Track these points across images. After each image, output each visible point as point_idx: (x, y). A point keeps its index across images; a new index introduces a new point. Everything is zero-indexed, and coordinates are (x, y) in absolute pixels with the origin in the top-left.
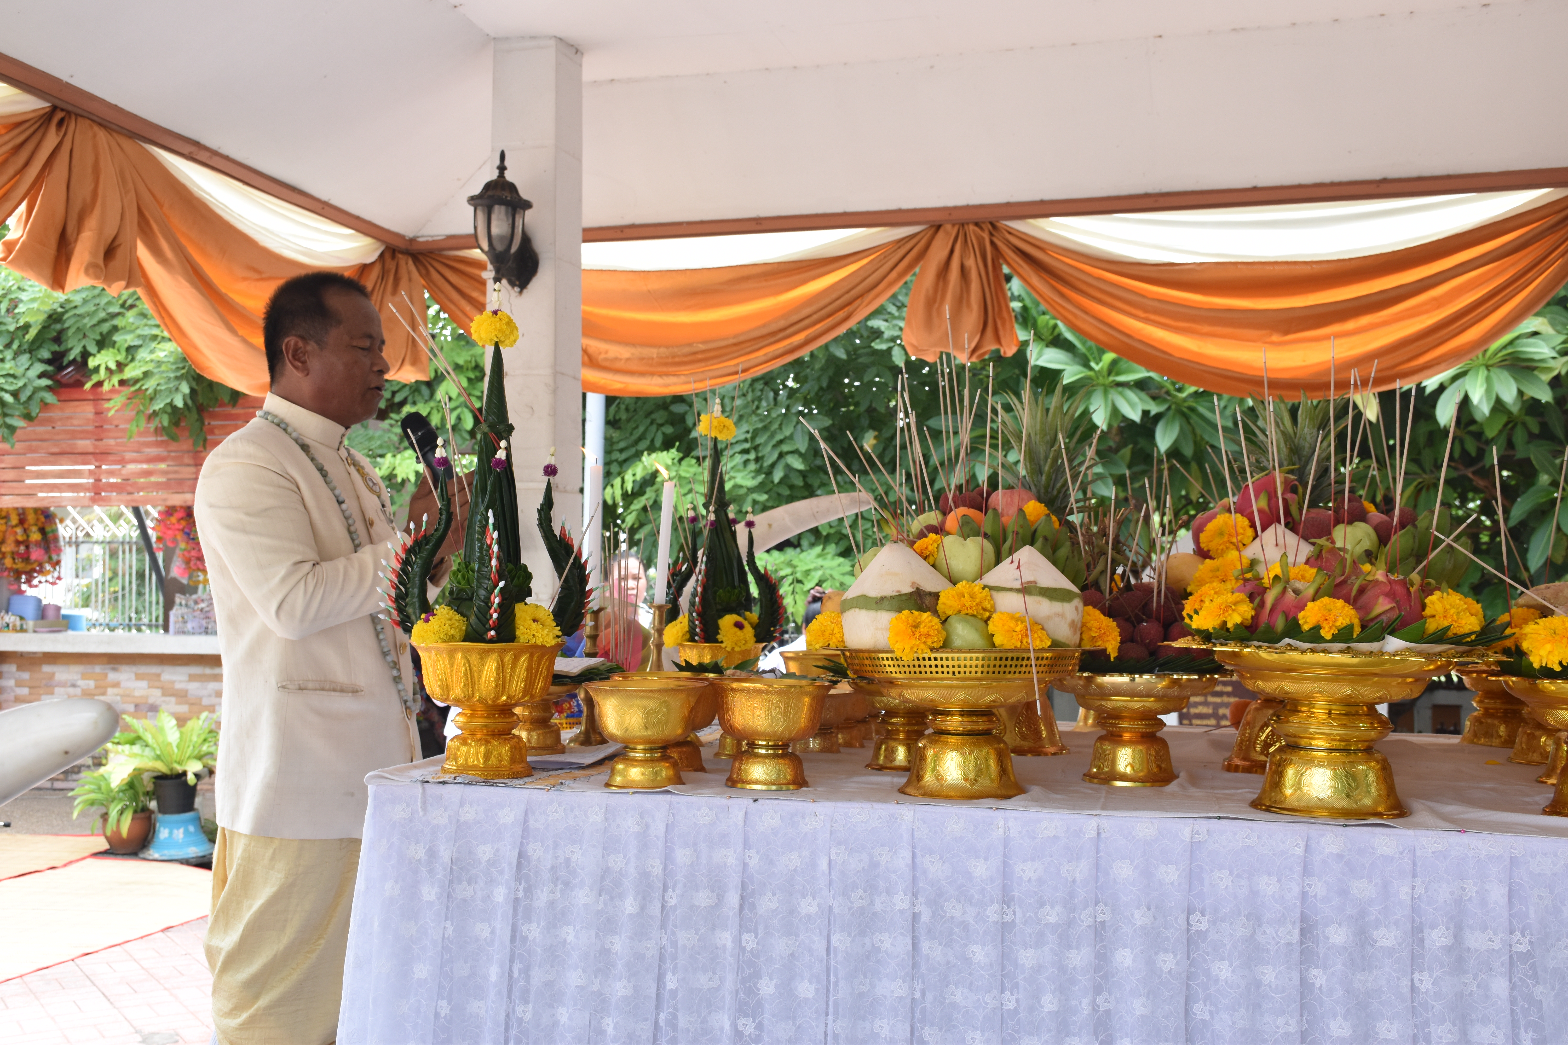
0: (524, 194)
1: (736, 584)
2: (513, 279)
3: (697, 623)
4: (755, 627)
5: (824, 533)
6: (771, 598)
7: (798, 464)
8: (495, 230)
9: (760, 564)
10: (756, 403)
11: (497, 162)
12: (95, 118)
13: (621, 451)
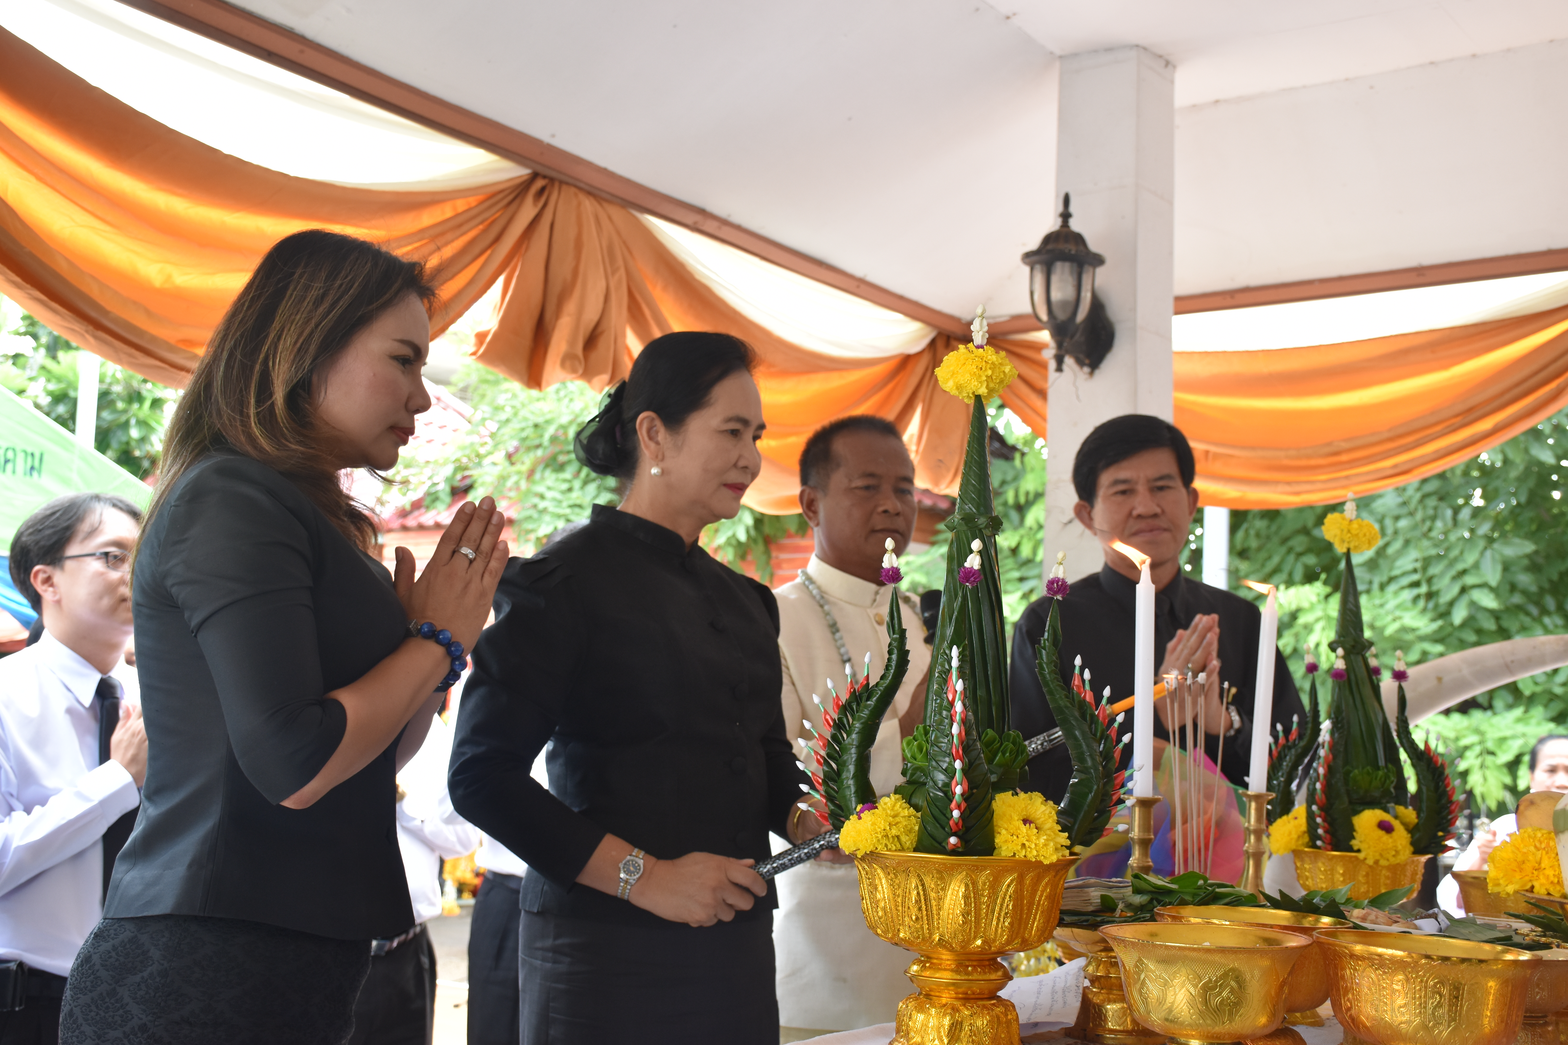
0: (1094, 245)
1: (1382, 762)
2: (1081, 356)
3: (1319, 820)
4: (1412, 830)
5: (1527, 693)
6: (1437, 788)
7: (1489, 601)
8: (1056, 295)
9: (1418, 737)
10: (1428, 524)
11: (1061, 209)
12: (582, 185)
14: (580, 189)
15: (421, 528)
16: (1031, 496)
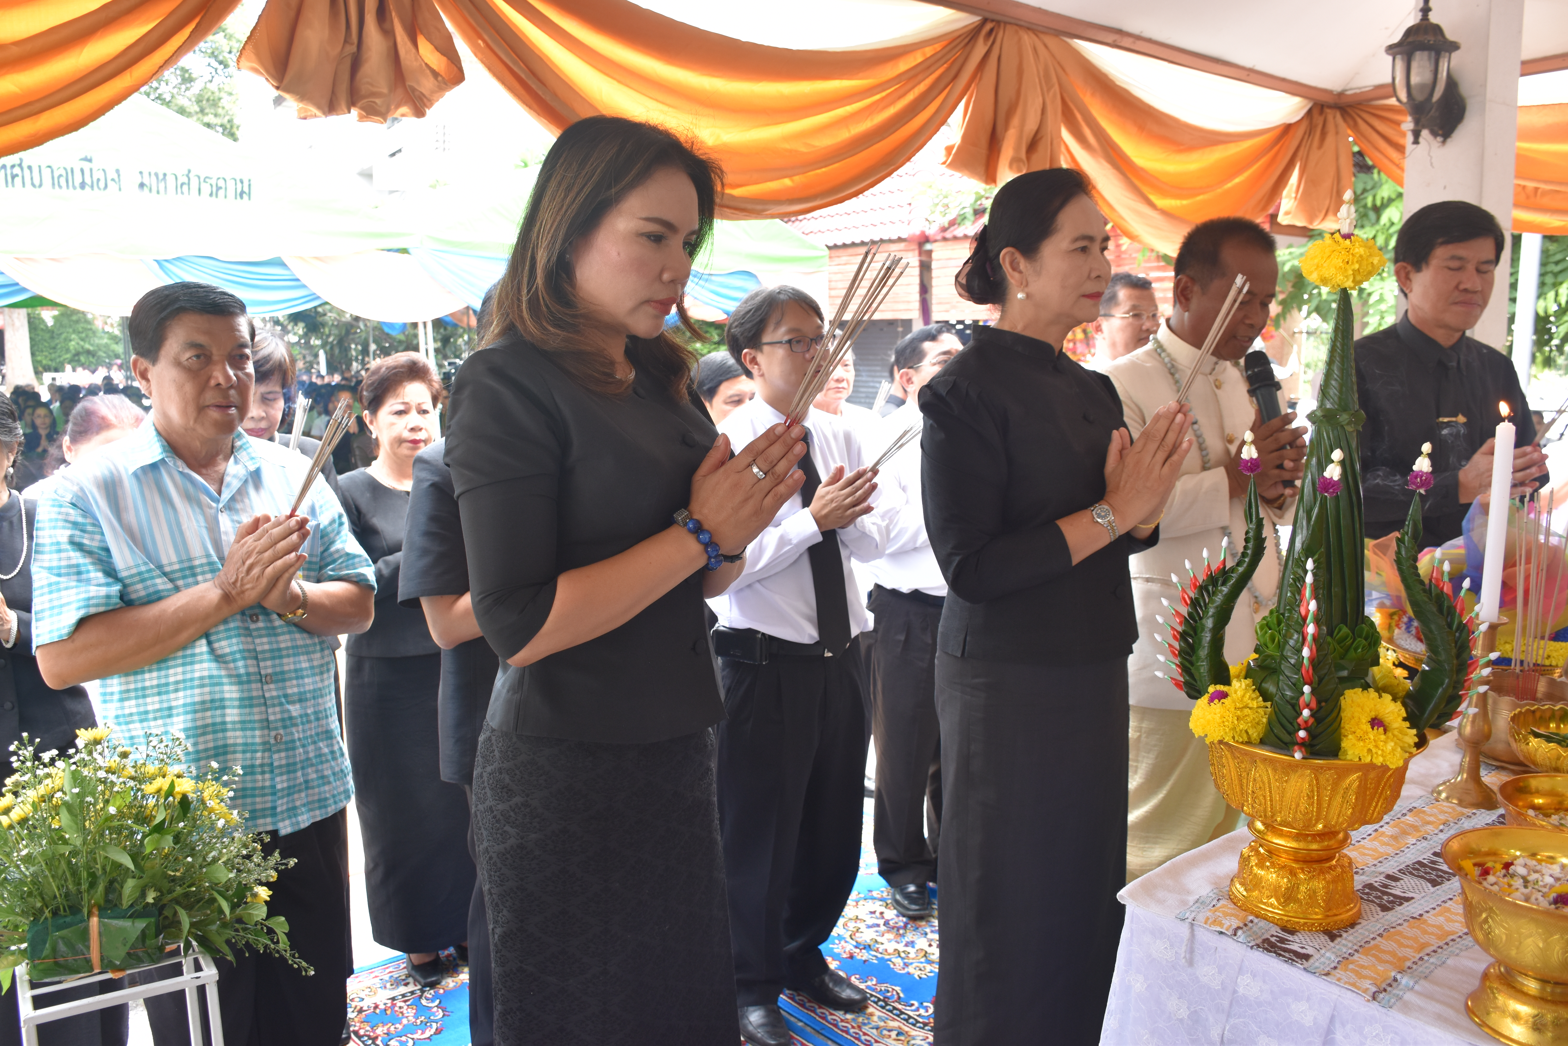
0: (1450, 35)
2: (1436, 128)
8: (1415, 79)
12: (1022, 23)
13: (1557, 263)
14: (1020, 26)
15: (955, 238)
16: (1385, 201)
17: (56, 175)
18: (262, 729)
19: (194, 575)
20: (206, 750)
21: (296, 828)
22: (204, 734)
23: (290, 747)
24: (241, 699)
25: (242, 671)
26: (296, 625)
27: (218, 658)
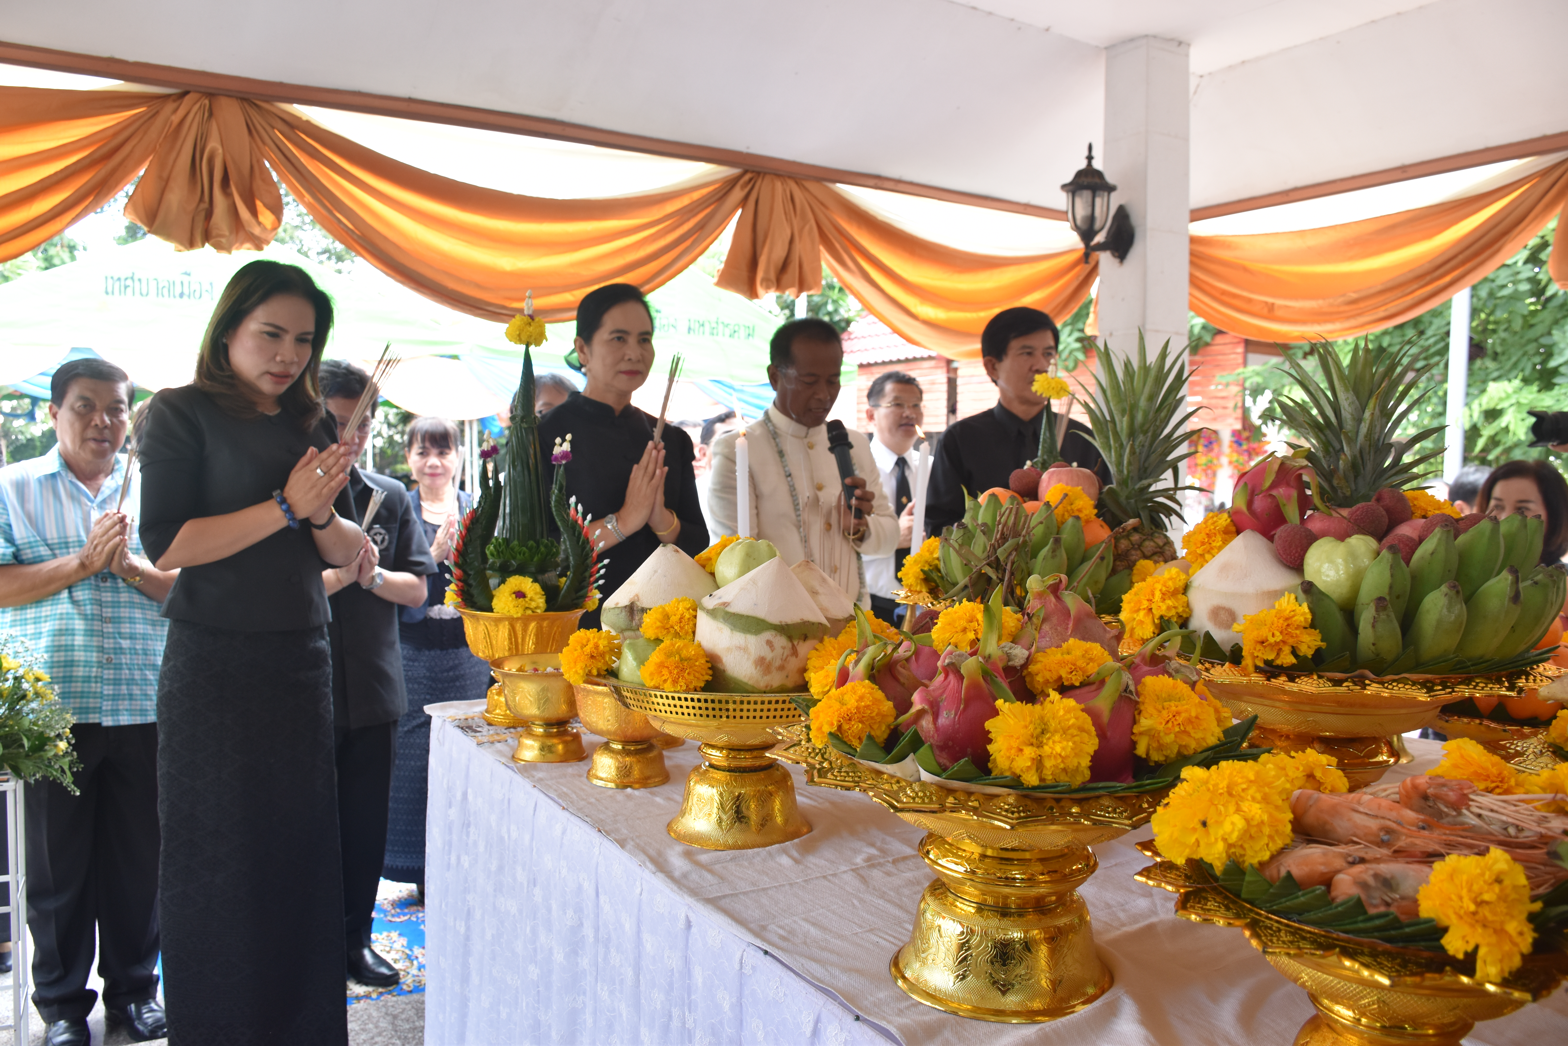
8: (1080, 212)
14: (779, 175)
17: (160, 287)
18: (98, 652)
19: (67, 548)
20: (58, 662)
21: (116, 724)
22: (58, 651)
23: (118, 667)
24: (86, 630)
25: (89, 612)
26: (136, 588)
27: (74, 602)
